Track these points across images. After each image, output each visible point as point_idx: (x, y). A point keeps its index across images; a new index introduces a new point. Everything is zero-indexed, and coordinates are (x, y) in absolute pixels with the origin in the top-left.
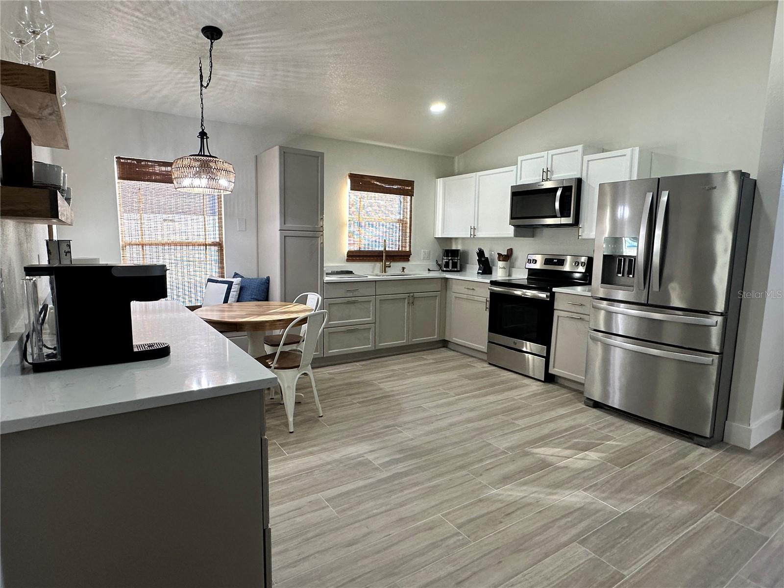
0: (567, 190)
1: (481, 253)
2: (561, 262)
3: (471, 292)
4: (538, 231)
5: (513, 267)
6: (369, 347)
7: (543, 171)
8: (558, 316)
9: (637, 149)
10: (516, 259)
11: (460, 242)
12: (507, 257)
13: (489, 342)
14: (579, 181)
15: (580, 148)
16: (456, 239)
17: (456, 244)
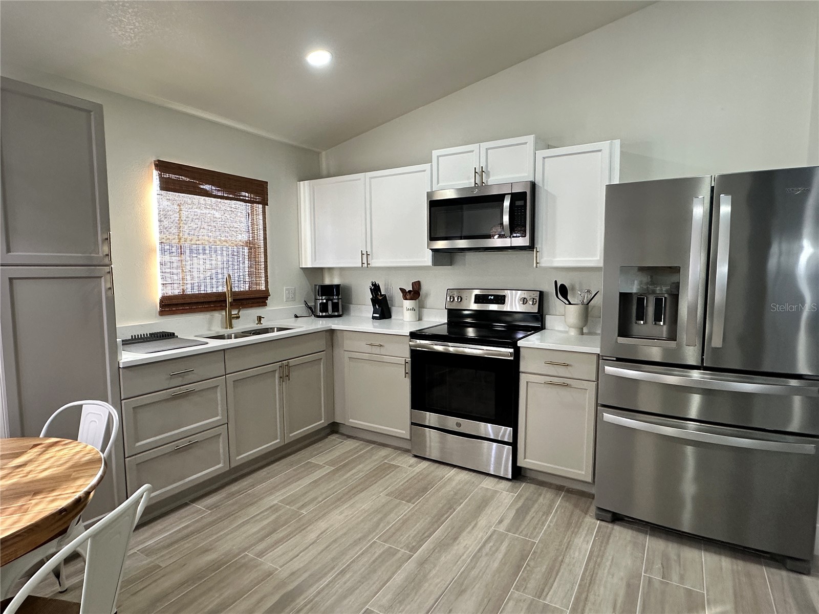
0: (517, 197)
1: (375, 289)
2: (501, 300)
3: (376, 350)
4: (459, 256)
5: (424, 308)
6: (219, 467)
7: (476, 172)
8: (527, 382)
9: (617, 143)
10: (427, 295)
11: (336, 273)
12: (414, 293)
13: (412, 424)
14: (533, 185)
15: (530, 139)
16: (330, 269)
17: (331, 276)
